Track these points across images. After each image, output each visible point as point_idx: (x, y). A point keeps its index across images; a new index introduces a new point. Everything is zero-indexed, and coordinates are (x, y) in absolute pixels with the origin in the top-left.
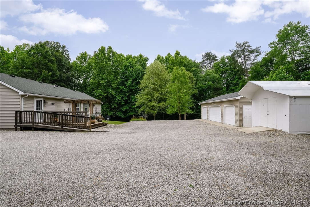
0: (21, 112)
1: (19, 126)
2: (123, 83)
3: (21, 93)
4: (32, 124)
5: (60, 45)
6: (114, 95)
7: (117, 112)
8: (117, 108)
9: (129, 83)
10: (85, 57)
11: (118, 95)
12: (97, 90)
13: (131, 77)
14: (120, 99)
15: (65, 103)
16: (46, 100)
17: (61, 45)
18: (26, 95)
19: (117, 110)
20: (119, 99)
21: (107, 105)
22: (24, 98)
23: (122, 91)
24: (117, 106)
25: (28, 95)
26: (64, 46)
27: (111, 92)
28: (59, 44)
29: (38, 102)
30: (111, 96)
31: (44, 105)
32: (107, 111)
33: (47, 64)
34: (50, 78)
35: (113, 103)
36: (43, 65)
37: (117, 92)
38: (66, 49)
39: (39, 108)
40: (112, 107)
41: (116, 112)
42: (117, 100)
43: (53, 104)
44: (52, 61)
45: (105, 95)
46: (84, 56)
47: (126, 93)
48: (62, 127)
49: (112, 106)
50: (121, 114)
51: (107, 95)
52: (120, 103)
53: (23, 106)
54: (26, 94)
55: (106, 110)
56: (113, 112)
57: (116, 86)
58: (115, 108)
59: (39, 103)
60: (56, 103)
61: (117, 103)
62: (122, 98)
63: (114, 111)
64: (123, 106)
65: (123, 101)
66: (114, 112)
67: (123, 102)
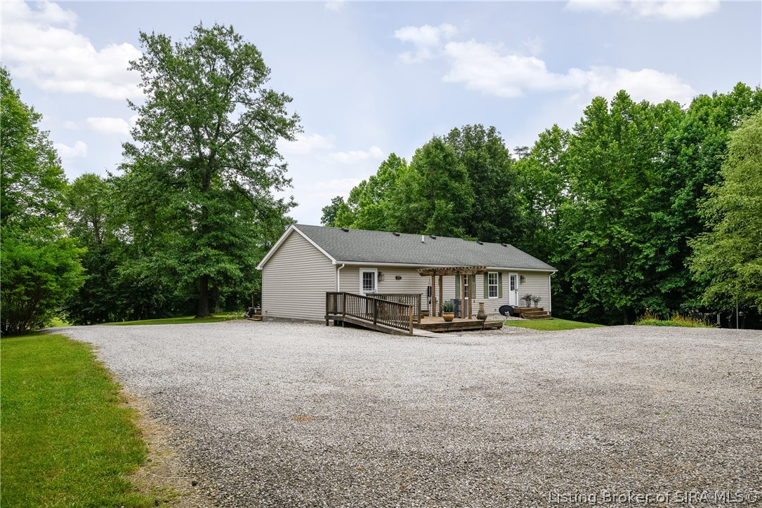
0: (335, 294)
1: (331, 318)
2: (663, 202)
3: (334, 262)
4: (341, 315)
5: (484, 129)
6: (631, 243)
7: (648, 295)
8: (646, 285)
9: (680, 199)
10: (554, 141)
11: (649, 240)
12: (579, 232)
13: (692, 175)
14: (652, 255)
15: (422, 275)
16: (382, 270)
17: (486, 128)
18: (342, 265)
19: (645, 292)
20: (648, 255)
21: (613, 273)
22: (340, 270)
23: (659, 228)
24: (643, 278)
25: (344, 263)
26: (492, 130)
27: (619, 232)
28: (481, 127)
29: (366, 275)
30: (622, 246)
31: (379, 281)
32: (612, 291)
33: (446, 185)
34: (450, 215)
35: (631, 268)
36: (439, 189)
37: (643, 231)
38: (497, 134)
39: (370, 287)
40: (627, 280)
41: (642, 296)
42: (643, 258)
43: (398, 278)
44: (458, 177)
45: (602, 244)
46: (550, 140)
47: (674, 232)
48: (375, 323)
49: (625, 277)
50: (659, 305)
51: (609, 244)
52: (653, 267)
53: (338, 283)
54: (340, 262)
55: (609, 290)
56: (633, 296)
57: (638, 212)
58: (637, 284)
59: (370, 277)
60: (406, 277)
61: (641, 269)
62: (661, 251)
63: (635, 292)
64: (664, 276)
65: (666, 259)
66: (635, 298)
67: (665, 265)
